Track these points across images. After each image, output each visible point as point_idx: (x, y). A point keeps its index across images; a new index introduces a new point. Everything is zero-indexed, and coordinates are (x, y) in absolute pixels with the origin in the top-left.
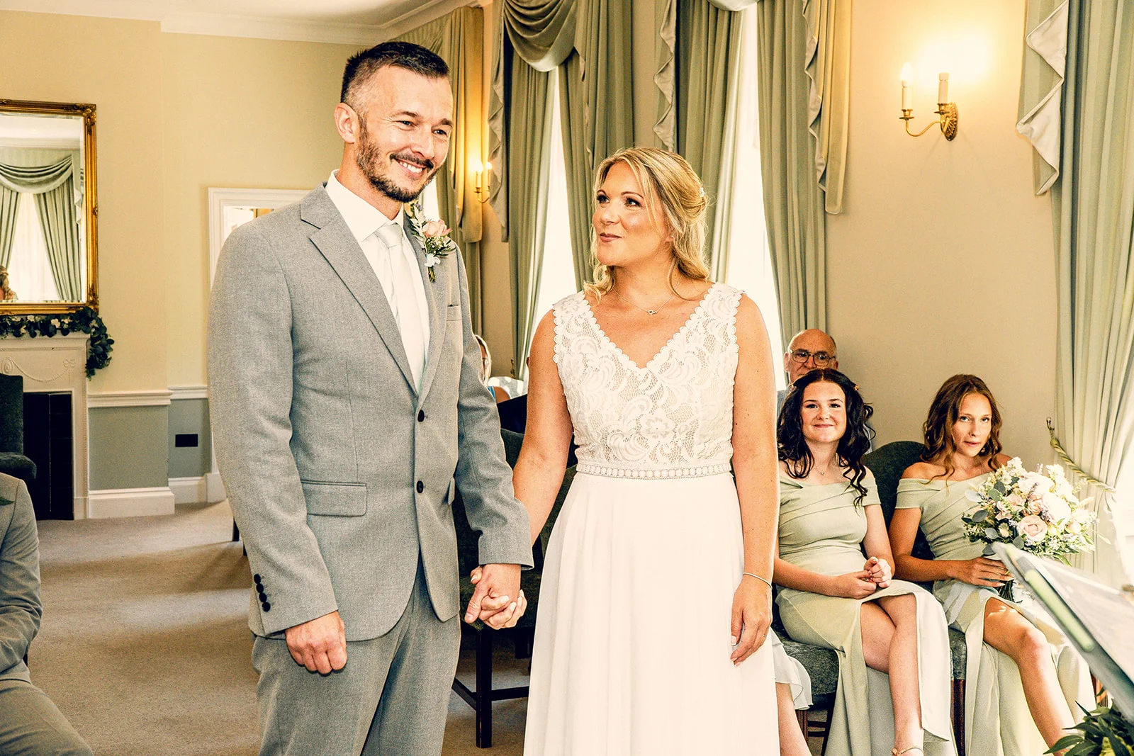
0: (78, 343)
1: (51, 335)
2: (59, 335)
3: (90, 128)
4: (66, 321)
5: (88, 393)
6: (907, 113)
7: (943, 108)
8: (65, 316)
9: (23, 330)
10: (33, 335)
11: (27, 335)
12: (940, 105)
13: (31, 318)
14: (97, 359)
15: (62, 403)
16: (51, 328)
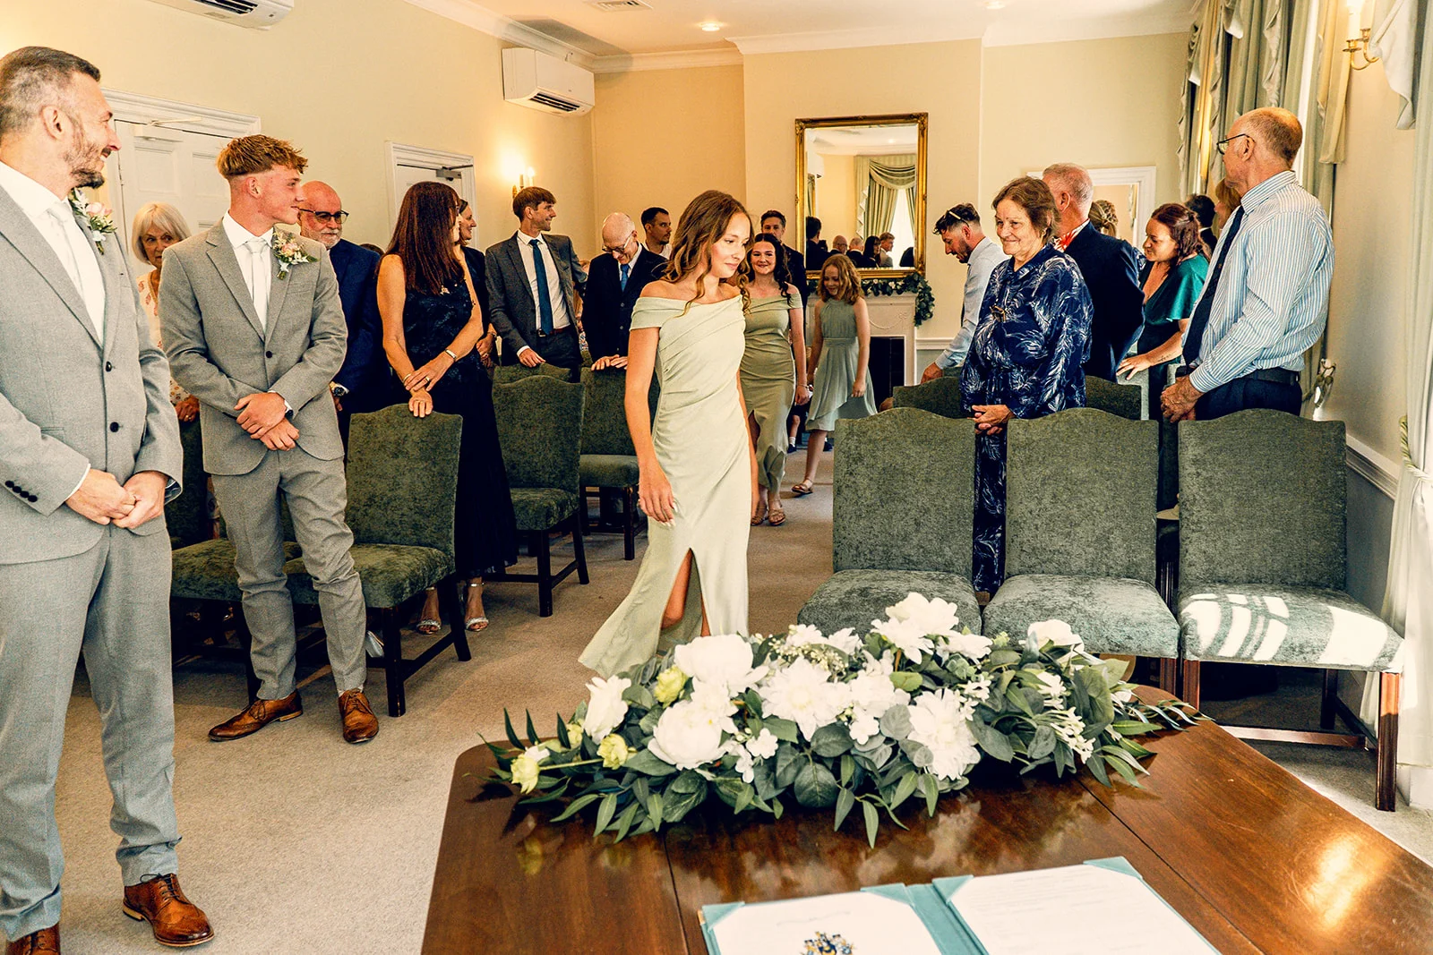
0: (909, 301)
1: (889, 295)
2: (895, 294)
3: (923, 132)
4: (900, 283)
5: (916, 338)
6: (1352, 44)
7: (1366, 33)
8: (901, 279)
9: (869, 290)
10: (876, 294)
11: (872, 294)
12: (1364, 31)
13: (875, 282)
14: (922, 314)
15: (898, 344)
16: (888, 289)
